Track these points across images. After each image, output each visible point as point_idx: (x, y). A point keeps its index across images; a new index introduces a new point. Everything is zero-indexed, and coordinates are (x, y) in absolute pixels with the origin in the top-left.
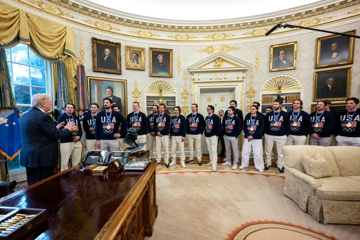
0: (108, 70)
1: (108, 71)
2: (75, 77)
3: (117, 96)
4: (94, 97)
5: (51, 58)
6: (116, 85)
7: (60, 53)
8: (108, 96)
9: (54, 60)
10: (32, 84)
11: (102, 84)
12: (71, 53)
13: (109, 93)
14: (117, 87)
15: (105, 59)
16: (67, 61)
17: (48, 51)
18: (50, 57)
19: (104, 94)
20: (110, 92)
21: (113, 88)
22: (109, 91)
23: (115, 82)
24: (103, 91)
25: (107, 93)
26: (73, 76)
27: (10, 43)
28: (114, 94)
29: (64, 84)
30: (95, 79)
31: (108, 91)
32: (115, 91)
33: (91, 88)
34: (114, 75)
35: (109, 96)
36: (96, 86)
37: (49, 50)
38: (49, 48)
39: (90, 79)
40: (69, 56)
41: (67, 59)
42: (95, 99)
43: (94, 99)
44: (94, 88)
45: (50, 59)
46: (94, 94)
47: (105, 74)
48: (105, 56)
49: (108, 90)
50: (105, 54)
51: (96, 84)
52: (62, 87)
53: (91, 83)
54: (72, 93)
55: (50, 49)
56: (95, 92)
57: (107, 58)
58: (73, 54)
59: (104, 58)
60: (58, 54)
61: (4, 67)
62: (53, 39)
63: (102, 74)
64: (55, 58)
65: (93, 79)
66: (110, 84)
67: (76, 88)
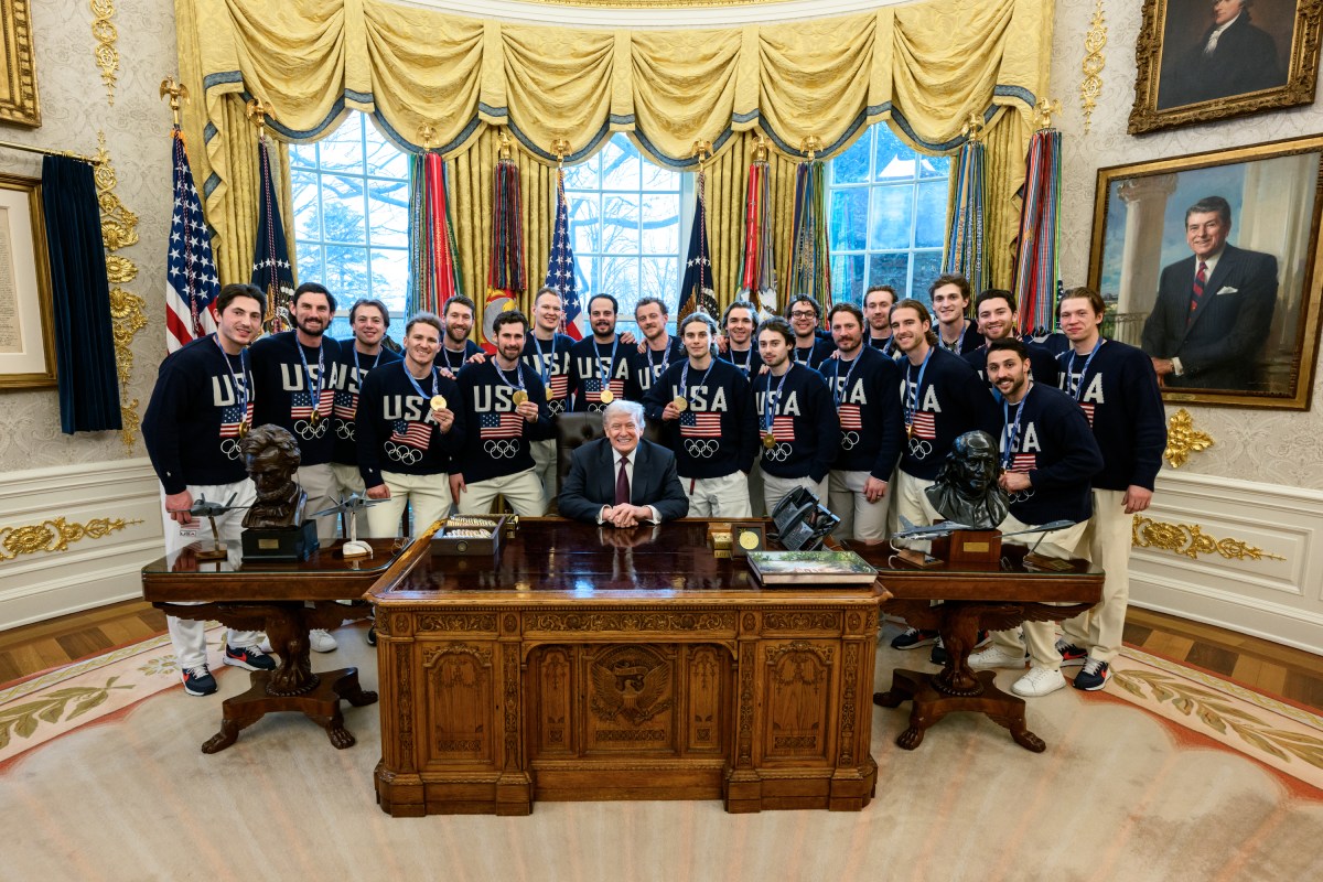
0: (1217, 106)
1: (1221, 106)
2: (1022, 192)
3: (1255, 245)
4: (1116, 267)
5: (942, 141)
6: (1258, 180)
7: (978, 109)
8: (1192, 254)
9: (955, 143)
10: (917, 245)
11: (1172, 189)
12: (1016, 91)
13: (1204, 236)
14: (1260, 190)
15: (1213, 43)
16: (1005, 128)
17: (941, 118)
18: (941, 138)
19: (1172, 242)
20: (1211, 230)
21: (1231, 201)
22: (1205, 226)
23: (1249, 165)
24: (1169, 227)
25: (1192, 234)
26: (1014, 189)
27: (843, 136)
28: (1236, 239)
29: (966, 234)
30: (1133, 177)
31: (1196, 227)
32: (1240, 218)
33: (1109, 221)
34: (1257, 121)
35: (1202, 249)
36: (1132, 211)
37: (943, 114)
38: (946, 106)
39: (1109, 182)
40: (1011, 109)
41: (1005, 123)
42: (1118, 273)
43: (1114, 277)
44: (1121, 221)
45: (944, 146)
46: (1119, 251)
47: (1203, 130)
48: (1216, 27)
49: (1198, 218)
50: (1215, 14)
51: (1133, 198)
52: (959, 247)
53: (1114, 195)
54: (1004, 260)
55: (950, 105)
56: (1123, 240)
57: (1221, 39)
58: (1024, 95)
59: (1206, 40)
60: (968, 119)
61: (812, 216)
62: (962, 64)
63: (1181, 134)
64: (958, 135)
65: (1123, 178)
66: (1212, 184)
67: (1015, 241)
